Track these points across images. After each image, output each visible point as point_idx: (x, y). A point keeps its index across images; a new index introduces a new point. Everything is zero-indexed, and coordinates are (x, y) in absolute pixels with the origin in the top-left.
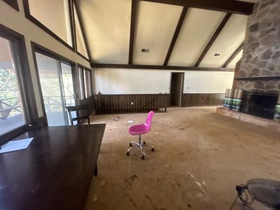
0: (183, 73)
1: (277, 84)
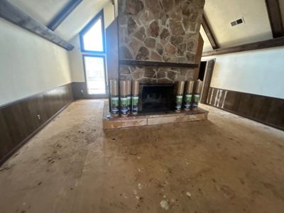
1: (166, 73)
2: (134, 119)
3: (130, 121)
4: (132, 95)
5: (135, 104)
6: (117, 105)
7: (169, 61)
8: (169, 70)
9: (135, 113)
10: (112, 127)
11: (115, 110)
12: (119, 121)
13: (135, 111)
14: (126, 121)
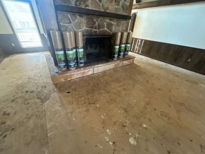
1: (105, 23)
2: (82, 71)
3: (78, 72)
4: (76, 47)
5: (81, 56)
6: (63, 59)
7: (108, 11)
8: (108, 20)
9: (82, 65)
10: (63, 80)
11: (63, 64)
12: (68, 74)
13: (81, 63)
14: (76, 73)
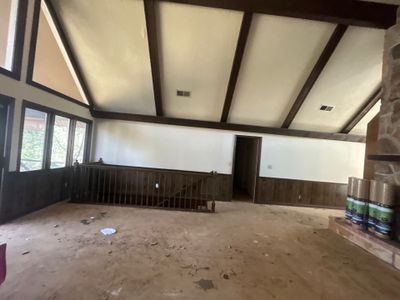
0: (260, 138)
2: (367, 238)
14: (356, 235)
